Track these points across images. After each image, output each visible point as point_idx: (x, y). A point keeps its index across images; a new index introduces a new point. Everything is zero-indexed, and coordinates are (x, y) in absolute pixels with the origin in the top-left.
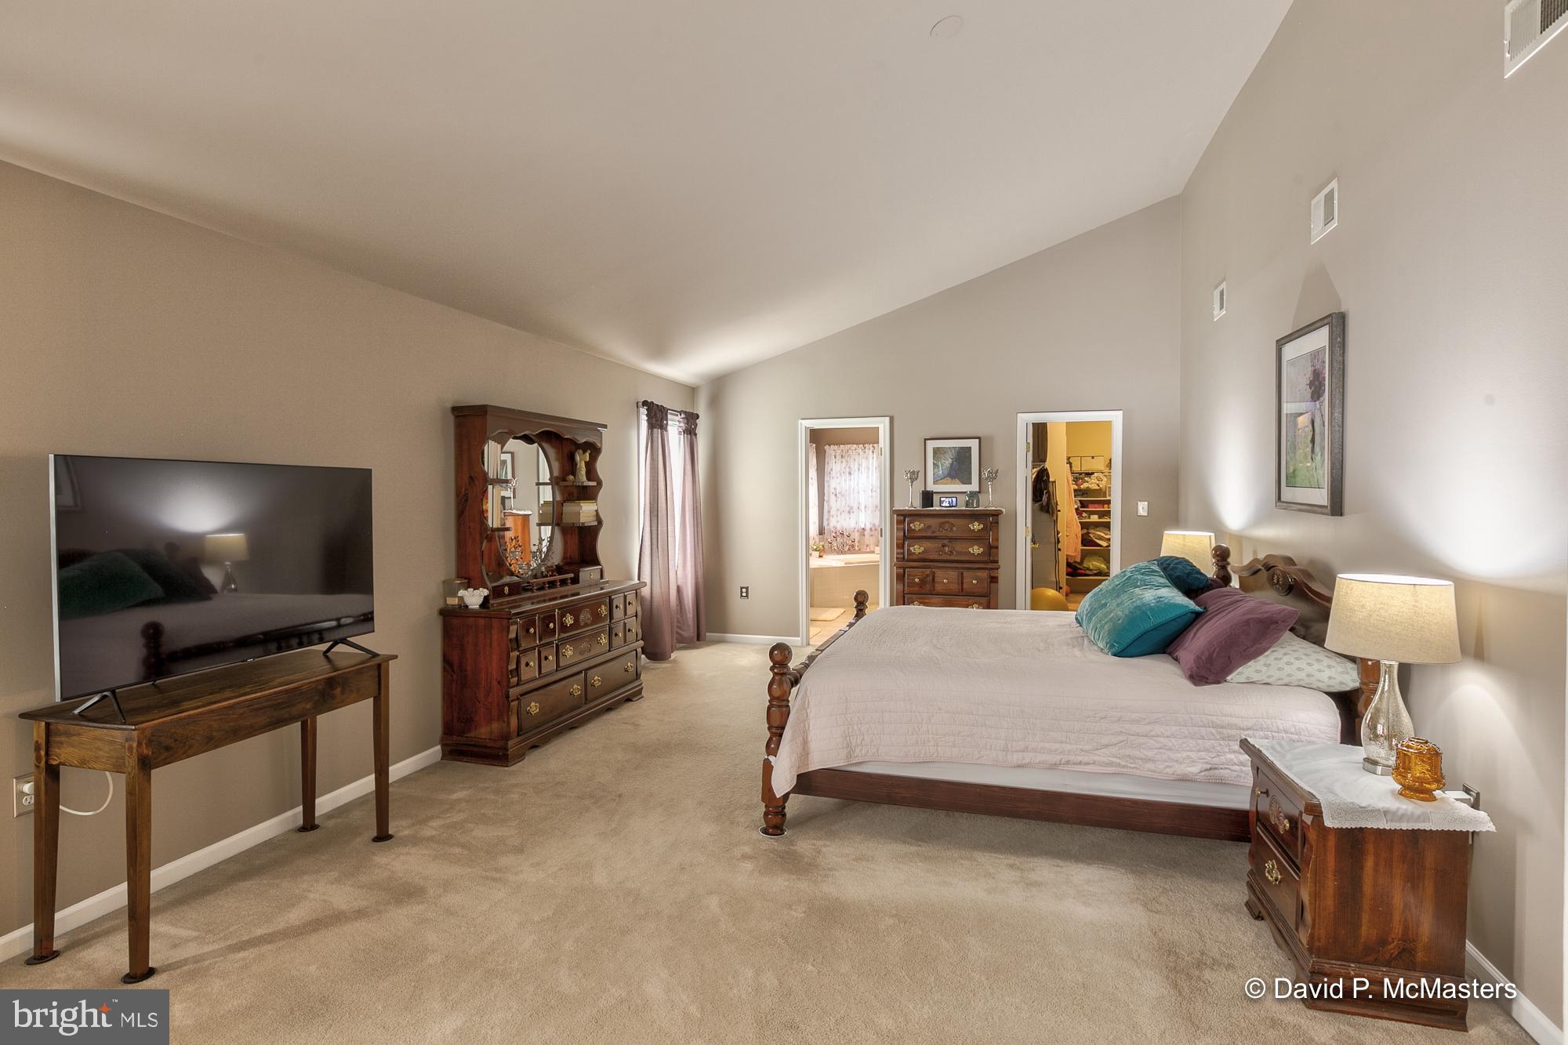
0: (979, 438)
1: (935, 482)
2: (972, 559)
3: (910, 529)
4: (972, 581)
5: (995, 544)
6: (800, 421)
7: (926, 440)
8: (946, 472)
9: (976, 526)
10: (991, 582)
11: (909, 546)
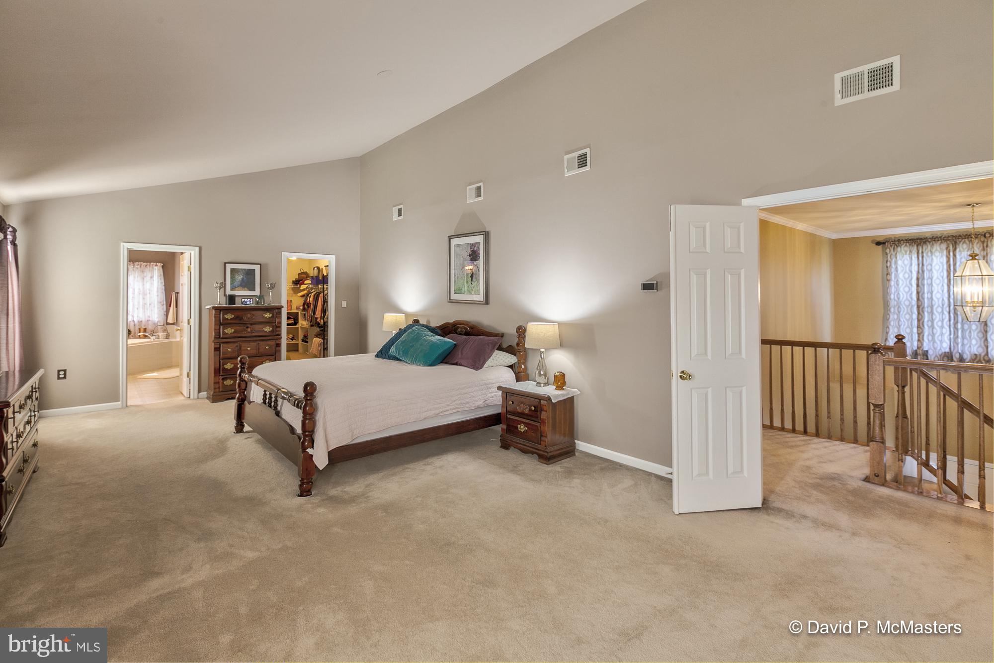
0: (260, 264)
1: (232, 289)
2: (264, 334)
3: (224, 319)
4: (266, 347)
5: (279, 325)
6: (122, 244)
7: (225, 263)
8: (239, 283)
9: (268, 315)
10: (276, 347)
11: (224, 329)
